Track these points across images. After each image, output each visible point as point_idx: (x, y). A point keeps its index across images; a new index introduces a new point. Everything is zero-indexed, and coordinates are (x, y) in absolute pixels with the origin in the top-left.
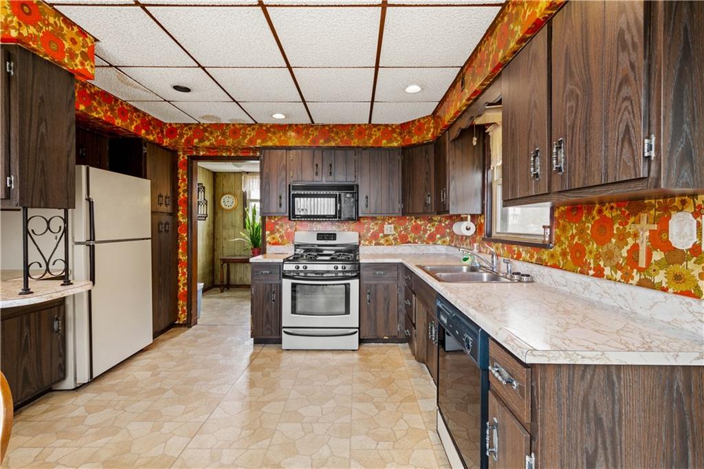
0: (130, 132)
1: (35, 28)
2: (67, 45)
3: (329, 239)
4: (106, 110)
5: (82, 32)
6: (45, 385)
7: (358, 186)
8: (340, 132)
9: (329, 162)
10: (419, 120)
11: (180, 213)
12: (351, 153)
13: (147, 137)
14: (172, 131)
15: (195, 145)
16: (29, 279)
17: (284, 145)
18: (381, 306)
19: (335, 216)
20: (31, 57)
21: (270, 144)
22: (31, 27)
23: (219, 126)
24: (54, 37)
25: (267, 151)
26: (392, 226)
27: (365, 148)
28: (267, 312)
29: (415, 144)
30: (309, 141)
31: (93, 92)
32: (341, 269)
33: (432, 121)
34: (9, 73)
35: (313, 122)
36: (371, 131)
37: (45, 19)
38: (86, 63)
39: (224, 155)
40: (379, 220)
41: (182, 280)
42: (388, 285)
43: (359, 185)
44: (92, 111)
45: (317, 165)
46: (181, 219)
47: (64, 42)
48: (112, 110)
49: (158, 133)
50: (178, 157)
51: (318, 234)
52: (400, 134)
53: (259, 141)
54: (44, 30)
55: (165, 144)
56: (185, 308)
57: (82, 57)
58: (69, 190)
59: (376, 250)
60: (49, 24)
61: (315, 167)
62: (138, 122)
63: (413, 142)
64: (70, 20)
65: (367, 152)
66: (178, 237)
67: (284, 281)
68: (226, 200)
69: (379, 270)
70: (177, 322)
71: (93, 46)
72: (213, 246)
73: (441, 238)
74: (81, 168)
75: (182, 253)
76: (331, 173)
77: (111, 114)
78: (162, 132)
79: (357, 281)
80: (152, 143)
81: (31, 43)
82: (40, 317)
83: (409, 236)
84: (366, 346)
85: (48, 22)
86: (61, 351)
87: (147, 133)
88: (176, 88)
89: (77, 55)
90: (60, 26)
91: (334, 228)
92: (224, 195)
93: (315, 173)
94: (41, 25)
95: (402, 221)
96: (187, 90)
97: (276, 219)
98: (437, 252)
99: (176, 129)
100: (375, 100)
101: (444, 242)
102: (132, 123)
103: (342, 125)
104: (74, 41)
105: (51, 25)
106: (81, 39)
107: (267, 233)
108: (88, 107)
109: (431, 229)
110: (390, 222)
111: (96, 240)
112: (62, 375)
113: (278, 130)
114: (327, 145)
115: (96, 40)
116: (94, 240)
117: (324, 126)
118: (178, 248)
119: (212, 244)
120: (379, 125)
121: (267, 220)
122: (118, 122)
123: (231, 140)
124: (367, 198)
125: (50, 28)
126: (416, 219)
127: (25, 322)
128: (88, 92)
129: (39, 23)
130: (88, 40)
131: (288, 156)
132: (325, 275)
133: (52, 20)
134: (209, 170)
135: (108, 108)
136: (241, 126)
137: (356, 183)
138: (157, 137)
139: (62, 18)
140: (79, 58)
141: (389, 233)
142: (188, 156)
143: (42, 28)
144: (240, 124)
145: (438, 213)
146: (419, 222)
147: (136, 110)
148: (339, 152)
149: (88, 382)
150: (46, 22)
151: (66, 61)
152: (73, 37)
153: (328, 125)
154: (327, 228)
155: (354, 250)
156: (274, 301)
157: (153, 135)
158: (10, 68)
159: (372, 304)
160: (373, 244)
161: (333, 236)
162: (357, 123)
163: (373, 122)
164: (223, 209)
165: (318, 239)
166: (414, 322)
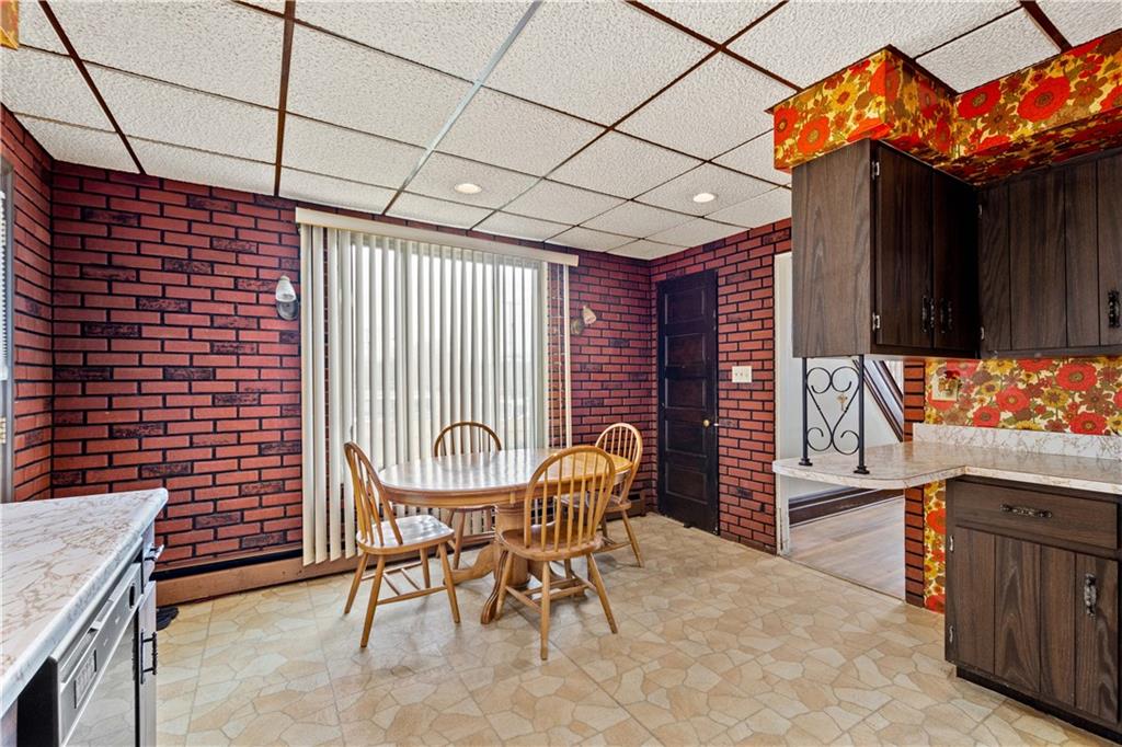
38: (868, 106)
112: (1111, 715)
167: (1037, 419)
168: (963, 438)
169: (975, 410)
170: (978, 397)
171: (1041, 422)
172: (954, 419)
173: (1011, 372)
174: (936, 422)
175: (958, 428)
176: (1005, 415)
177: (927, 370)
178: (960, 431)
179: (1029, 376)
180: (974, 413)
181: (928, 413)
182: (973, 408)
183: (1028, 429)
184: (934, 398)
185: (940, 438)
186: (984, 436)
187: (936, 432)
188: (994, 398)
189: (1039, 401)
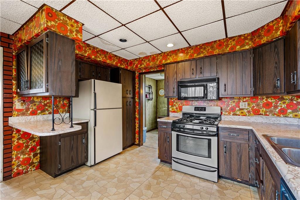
0: (114, 65)
1: (54, 22)
2: (69, 28)
3: (201, 110)
4: (103, 57)
5: (77, 22)
6: (80, 163)
7: (218, 78)
8: (207, 47)
9: (200, 67)
10: (268, 24)
11: (136, 97)
12: (214, 59)
13: (121, 66)
14: (131, 63)
15: (139, 67)
16: (54, 124)
17: (175, 61)
18: (235, 157)
19: (203, 98)
20: (55, 35)
21: (169, 61)
22: (52, 22)
23: (147, 57)
24: (63, 25)
25: (168, 65)
26: (246, 103)
27: (224, 54)
28: (165, 147)
29: (265, 43)
30: (188, 56)
31: (98, 50)
32: (205, 130)
33: (282, 21)
34: (47, 42)
35: (190, 45)
36: (228, 42)
37: (59, 18)
38: (78, 34)
39: (152, 70)
40: (236, 99)
41: (137, 125)
42: (240, 144)
43: (220, 78)
44: (97, 58)
45: (193, 69)
46: (136, 100)
47: (68, 26)
48: (106, 57)
49: (126, 64)
50: (135, 74)
51: (195, 107)
52: (251, 39)
53: (164, 61)
54: (58, 22)
55: (129, 69)
56: (138, 138)
57: (76, 32)
58: (72, 88)
59: (233, 118)
60: (60, 20)
61: (192, 70)
62: (116, 61)
63: (262, 42)
64: (70, 17)
65: (225, 56)
66: (135, 107)
67: (173, 132)
68: (161, 92)
69: (233, 132)
70: (135, 143)
71: (81, 27)
72: (156, 111)
73: (293, 112)
74: (92, 80)
75: (137, 114)
76: (201, 72)
77: (105, 58)
78: (127, 64)
79: (216, 138)
80: (123, 69)
81: (52, 28)
82: (77, 137)
83: (261, 110)
84: (222, 181)
85: (60, 19)
86: (86, 151)
87: (121, 65)
88: (121, 40)
89: (74, 32)
90: (66, 20)
91: (205, 104)
92: (160, 89)
93: (192, 73)
94: (57, 21)
95: (254, 100)
96: (125, 41)
97: (174, 100)
98: (288, 123)
99: (132, 62)
100: (226, 17)
101: (296, 116)
102: (114, 61)
103: (208, 43)
104: (72, 26)
105: (62, 20)
106: (76, 24)
107: (170, 106)
108: (96, 57)
109: (282, 105)
110: (245, 100)
111: (97, 108)
112: (86, 160)
113: (172, 54)
114: (198, 57)
115: (83, 25)
116: (96, 108)
117: (197, 46)
118: (135, 112)
119: (156, 110)
120: (234, 37)
121: (170, 100)
122: (108, 61)
123: (152, 63)
124: (225, 85)
125: (61, 21)
126: (267, 98)
127: (72, 139)
128: (96, 51)
129: (56, 20)
130: (79, 25)
131: (178, 66)
132: (195, 132)
133: (62, 18)
134: (154, 79)
135: (104, 56)
136: (156, 55)
137: (218, 77)
138: (125, 66)
139: (66, 17)
140: (75, 32)
141: (243, 107)
142: (139, 73)
143: (57, 22)
144: (155, 54)
145: (289, 93)
146: (269, 100)
147: (116, 56)
148: (207, 60)
149: (94, 165)
150: (59, 19)
151: (69, 34)
152: (72, 24)
153: (199, 45)
154: (202, 104)
155: (217, 118)
156: (168, 142)
157: (123, 65)
158: (47, 41)
159: (228, 155)
160: (232, 114)
161: (204, 109)
162: (217, 39)
163: (229, 36)
164: (160, 96)
165: (195, 110)
166: (261, 179)
167: (46, 112)
168: (28, 119)
169: (30, 111)
170: (31, 107)
171: (47, 112)
172: (23, 114)
173: (40, 100)
174: (17, 116)
175: (26, 117)
176: (39, 111)
177: (14, 99)
178: (27, 117)
179: (44, 101)
180: (30, 112)
181: (14, 113)
182: (30, 110)
183: (44, 114)
184: (16, 108)
185: (20, 121)
186: (34, 118)
187: (18, 119)
188: (36, 107)
189: (47, 107)
